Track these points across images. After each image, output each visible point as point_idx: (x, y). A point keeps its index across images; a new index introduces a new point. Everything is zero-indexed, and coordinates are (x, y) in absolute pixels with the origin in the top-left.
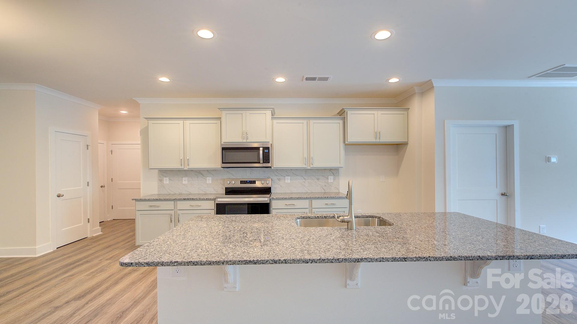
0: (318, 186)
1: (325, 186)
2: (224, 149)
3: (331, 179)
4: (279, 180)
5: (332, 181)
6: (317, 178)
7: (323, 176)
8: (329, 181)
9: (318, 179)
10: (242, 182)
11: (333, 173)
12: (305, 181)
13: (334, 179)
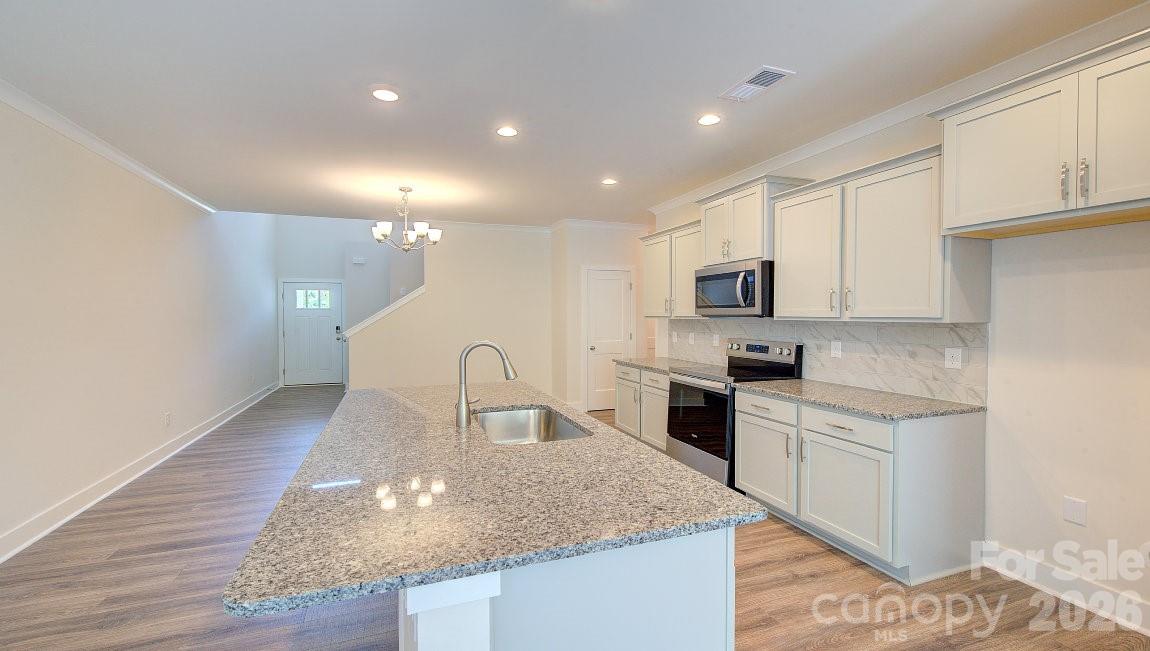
0: (911, 377)
1: (935, 379)
2: (701, 280)
3: (954, 358)
4: (819, 348)
5: (958, 365)
6: (909, 351)
7: (927, 346)
8: (948, 364)
9: (913, 355)
10: (750, 348)
11: (963, 341)
12: (876, 356)
13: (966, 360)
